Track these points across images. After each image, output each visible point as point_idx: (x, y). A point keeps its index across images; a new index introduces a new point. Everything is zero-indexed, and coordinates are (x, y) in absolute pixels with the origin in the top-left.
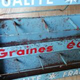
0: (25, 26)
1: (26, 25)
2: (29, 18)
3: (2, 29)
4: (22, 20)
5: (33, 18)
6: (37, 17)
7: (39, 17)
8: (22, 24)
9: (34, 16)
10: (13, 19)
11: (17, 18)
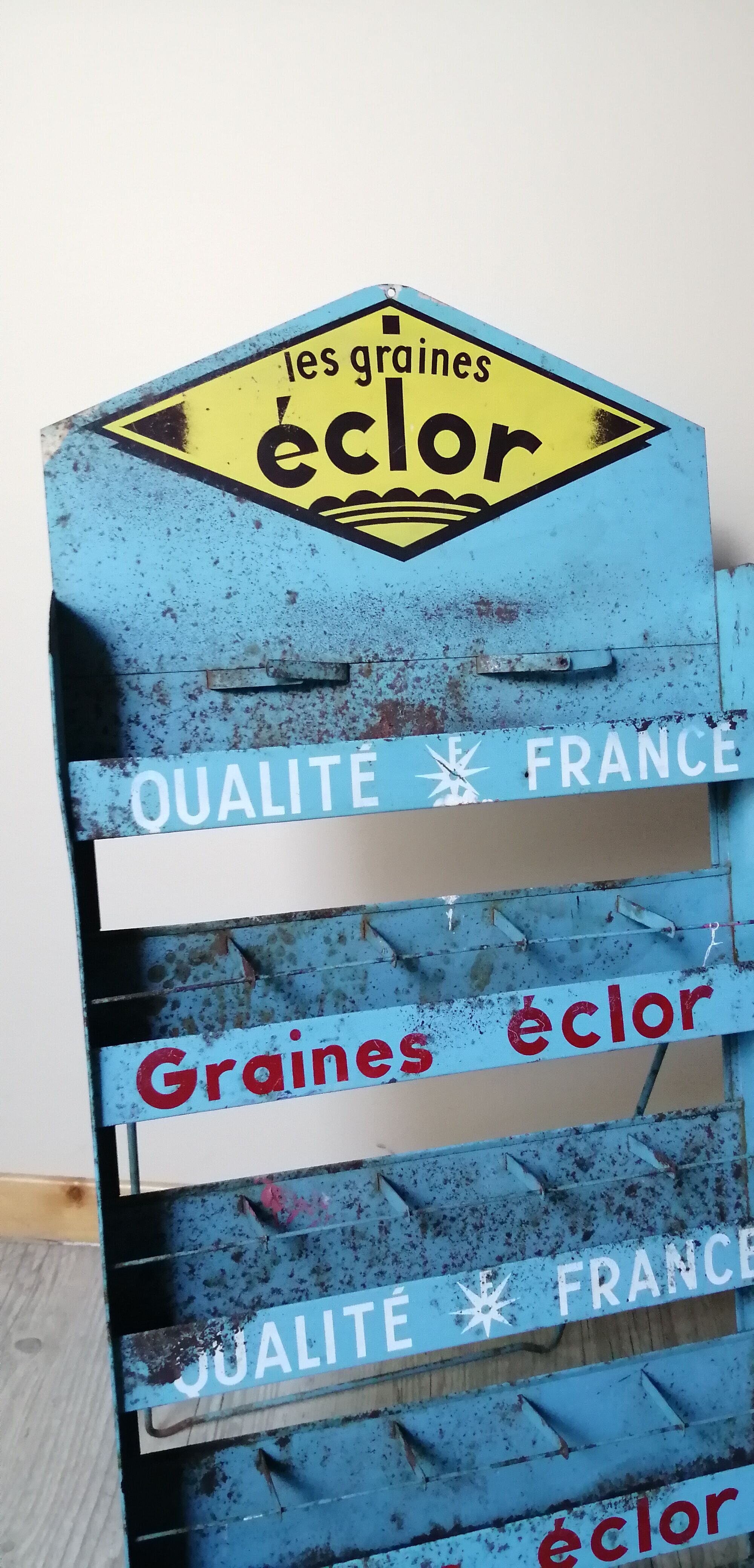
0: (312, 1471)
1: (313, 1461)
2: (326, 1424)
3: (203, 1497)
4: (295, 1439)
5: (347, 1420)
6: (365, 1416)
7: (375, 1414)
8: (295, 1463)
9: (347, 1413)
10: (256, 1435)
11: (272, 1433)
